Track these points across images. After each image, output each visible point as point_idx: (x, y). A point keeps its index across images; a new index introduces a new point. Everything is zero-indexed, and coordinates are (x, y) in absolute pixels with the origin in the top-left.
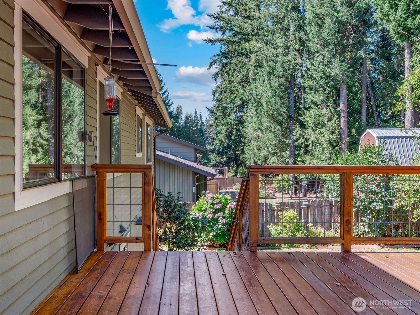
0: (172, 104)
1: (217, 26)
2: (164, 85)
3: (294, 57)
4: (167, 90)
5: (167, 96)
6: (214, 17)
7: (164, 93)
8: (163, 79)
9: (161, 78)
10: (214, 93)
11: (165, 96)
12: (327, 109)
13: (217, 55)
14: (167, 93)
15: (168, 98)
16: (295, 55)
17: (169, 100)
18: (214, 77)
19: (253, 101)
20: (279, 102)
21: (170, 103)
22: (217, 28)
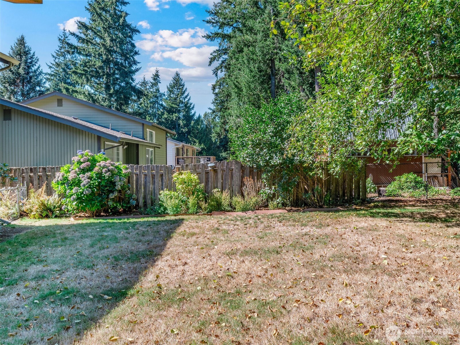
0: (193, 107)
1: (213, 21)
2: (186, 89)
3: (272, 41)
4: (188, 94)
5: (189, 100)
6: (213, 13)
7: (186, 97)
8: (185, 84)
9: (183, 83)
10: (214, 88)
11: (186, 100)
12: (303, 92)
13: (217, 50)
14: (188, 97)
15: (190, 101)
16: (273, 39)
17: (191, 104)
18: (215, 73)
19: (234, 87)
20: (259, 88)
21: (192, 106)
22: (213, 23)
